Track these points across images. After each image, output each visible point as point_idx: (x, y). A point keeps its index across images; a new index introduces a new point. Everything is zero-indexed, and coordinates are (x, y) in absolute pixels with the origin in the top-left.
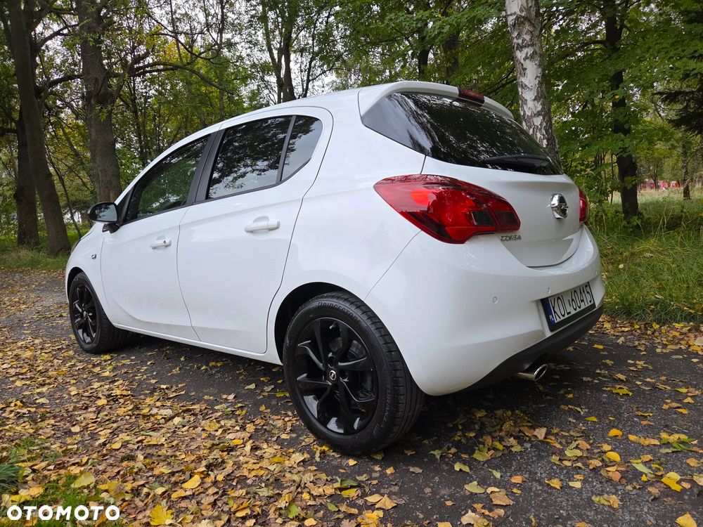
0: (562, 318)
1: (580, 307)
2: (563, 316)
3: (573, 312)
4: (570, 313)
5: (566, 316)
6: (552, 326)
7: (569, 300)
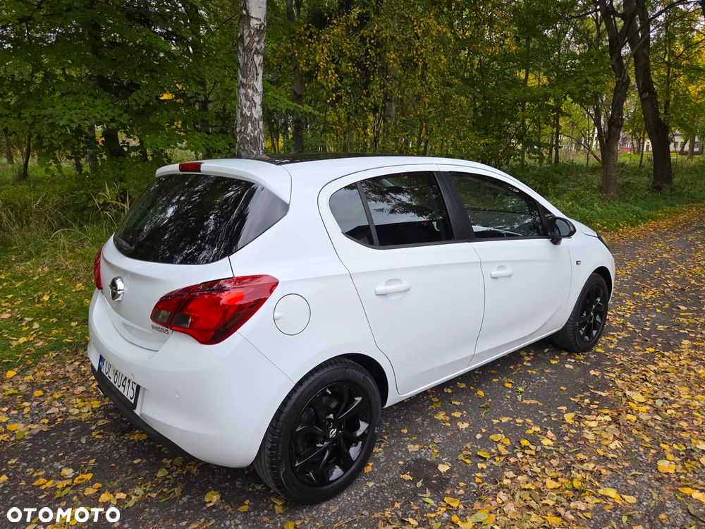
0: (105, 374)
3: (112, 381)
4: (110, 378)
5: (107, 376)
6: (100, 370)
7: (114, 370)
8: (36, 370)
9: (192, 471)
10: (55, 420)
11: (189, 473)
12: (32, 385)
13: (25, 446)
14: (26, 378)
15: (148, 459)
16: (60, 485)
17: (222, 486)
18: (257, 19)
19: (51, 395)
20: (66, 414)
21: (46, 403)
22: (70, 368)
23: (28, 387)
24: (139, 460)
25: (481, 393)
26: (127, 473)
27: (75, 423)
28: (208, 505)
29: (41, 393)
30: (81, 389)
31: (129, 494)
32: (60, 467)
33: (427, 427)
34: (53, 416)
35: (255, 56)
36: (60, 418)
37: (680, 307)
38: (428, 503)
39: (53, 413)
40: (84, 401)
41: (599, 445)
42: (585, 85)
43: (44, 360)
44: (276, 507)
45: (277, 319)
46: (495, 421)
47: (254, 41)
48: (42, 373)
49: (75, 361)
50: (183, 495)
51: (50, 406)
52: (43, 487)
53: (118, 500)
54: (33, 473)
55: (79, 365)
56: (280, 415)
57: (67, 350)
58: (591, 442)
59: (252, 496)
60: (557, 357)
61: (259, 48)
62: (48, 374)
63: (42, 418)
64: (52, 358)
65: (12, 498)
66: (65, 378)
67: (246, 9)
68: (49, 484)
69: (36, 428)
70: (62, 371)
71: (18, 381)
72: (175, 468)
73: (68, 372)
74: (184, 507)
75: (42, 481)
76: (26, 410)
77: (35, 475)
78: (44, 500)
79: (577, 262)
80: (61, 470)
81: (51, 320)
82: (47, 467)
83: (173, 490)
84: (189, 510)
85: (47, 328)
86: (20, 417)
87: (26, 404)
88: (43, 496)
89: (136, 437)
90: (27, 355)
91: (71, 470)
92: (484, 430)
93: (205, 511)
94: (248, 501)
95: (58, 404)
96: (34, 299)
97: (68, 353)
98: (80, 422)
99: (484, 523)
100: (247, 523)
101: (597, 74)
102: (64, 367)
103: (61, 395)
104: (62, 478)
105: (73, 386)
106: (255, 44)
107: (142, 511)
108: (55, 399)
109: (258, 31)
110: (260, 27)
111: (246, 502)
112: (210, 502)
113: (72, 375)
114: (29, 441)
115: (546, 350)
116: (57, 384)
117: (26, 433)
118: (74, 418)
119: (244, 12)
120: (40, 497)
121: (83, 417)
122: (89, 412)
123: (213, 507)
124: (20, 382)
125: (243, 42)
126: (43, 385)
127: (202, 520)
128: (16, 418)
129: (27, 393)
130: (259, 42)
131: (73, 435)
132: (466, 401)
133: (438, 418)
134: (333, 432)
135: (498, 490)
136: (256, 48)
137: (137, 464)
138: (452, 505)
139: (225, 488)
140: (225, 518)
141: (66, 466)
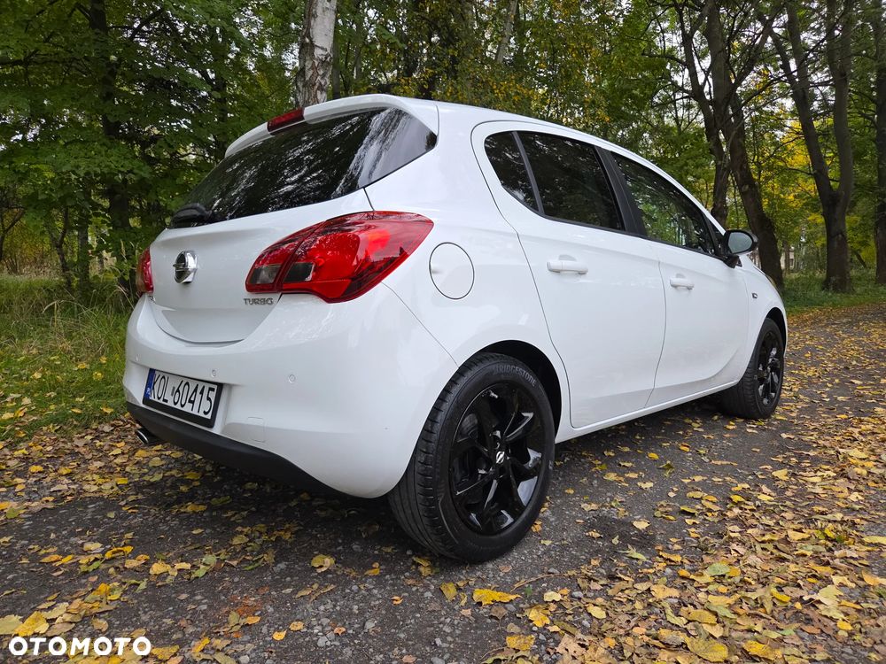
0: (156, 400)
1: (182, 406)
2: (159, 398)
3: (170, 404)
4: (166, 401)
5: (161, 401)
6: (146, 400)
7: (174, 388)
8: (31, 444)
9: (283, 538)
10: (63, 498)
11: (279, 539)
12: (26, 459)
13: (22, 525)
14: (16, 453)
15: (214, 529)
16: (84, 560)
17: (333, 550)
18: (322, 48)
19: (56, 471)
20: (80, 491)
21: (48, 479)
22: (81, 443)
23: (21, 461)
24: (200, 531)
25: (654, 456)
26: (185, 543)
27: (93, 500)
28: (319, 571)
29: (39, 468)
30: (99, 464)
31: (194, 563)
32: (80, 542)
33: (598, 487)
34: (59, 494)
35: (319, 92)
36: (69, 496)
37: (854, 381)
38: (637, 559)
39: (60, 491)
40: (104, 478)
41: (834, 497)
42: (685, 168)
43: (42, 433)
44: (421, 569)
45: (436, 272)
46: (686, 481)
47: (318, 75)
48: (40, 447)
49: (87, 435)
50: (277, 562)
51: (54, 483)
52: (58, 564)
53: (179, 570)
54: (40, 550)
55: (92, 439)
56: (437, 413)
57: (75, 423)
58: (822, 496)
59: (382, 559)
60: (731, 423)
61: (323, 83)
62: (49, 448)
63: (44, 496)
64: (53, 431)
65: (10, 577)
66: (74, 454)
67: (309, 37)
68: (67, 560)
69: (36, 506)
70: (69, 445)
71: (6, 455)
72: (257, 534)
73: (77, 446)
74: (283, 573)
75: (55, 557)
76: (18, 488)
77: (43, 552)
78: (61, 577)
79: (753, 294)
80: (82, 545)
81: (48, 394)
82: (61, 543)
83: (260, 556)
84: (292, 577)
85: (42, 403)
86: (11, 495)
87: (19, 480)
88: (60, 573)
89: (189, 509)
90: (17, 426)
91: (99, 545)
92: (675, 489)
93: (316, 577)
94: (377, 564)
95: (66, 481)
96: (21, 376)
97: (75, 426)
98: (102, 498)
99: (727, 575)
100: (385, 587)
101: (696, 157)
102: (72, 441)
103: (70, 471)
104: (86, 553)
105: (86, 461)
106: (319, 78)
107: (221, 580)
108: (61, 475)
109: (323, 62)
110: (326, 58)
111: (374, 566)
112: (321, 567)
113: (82, 450)
114: (29, 519)
115: (716, 417)
116: (62, 459)
117: (22, 512)
118: (92, 495)
119: (307, 40)
120: (55, 574)
121: (105, 495)
122: (112, 488)
123: (328, 572)
124: (8, 457)
125: (304, 76)
126: (42, 461)
127: (315, 586)
128: (5, 496)
129: (20, 469)
130: (323, 76)
131: (93, 512)
132: (637, 463)
133: (609, 479)
134: (500, 457)
135: (727, 543)
136: (320, 83)
137: (198, 534)
138: (672, 559)
139: (339, 553)
140: (348, 583)
141: (89, 541)
